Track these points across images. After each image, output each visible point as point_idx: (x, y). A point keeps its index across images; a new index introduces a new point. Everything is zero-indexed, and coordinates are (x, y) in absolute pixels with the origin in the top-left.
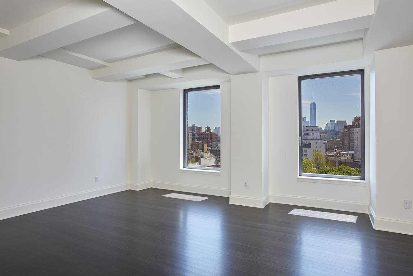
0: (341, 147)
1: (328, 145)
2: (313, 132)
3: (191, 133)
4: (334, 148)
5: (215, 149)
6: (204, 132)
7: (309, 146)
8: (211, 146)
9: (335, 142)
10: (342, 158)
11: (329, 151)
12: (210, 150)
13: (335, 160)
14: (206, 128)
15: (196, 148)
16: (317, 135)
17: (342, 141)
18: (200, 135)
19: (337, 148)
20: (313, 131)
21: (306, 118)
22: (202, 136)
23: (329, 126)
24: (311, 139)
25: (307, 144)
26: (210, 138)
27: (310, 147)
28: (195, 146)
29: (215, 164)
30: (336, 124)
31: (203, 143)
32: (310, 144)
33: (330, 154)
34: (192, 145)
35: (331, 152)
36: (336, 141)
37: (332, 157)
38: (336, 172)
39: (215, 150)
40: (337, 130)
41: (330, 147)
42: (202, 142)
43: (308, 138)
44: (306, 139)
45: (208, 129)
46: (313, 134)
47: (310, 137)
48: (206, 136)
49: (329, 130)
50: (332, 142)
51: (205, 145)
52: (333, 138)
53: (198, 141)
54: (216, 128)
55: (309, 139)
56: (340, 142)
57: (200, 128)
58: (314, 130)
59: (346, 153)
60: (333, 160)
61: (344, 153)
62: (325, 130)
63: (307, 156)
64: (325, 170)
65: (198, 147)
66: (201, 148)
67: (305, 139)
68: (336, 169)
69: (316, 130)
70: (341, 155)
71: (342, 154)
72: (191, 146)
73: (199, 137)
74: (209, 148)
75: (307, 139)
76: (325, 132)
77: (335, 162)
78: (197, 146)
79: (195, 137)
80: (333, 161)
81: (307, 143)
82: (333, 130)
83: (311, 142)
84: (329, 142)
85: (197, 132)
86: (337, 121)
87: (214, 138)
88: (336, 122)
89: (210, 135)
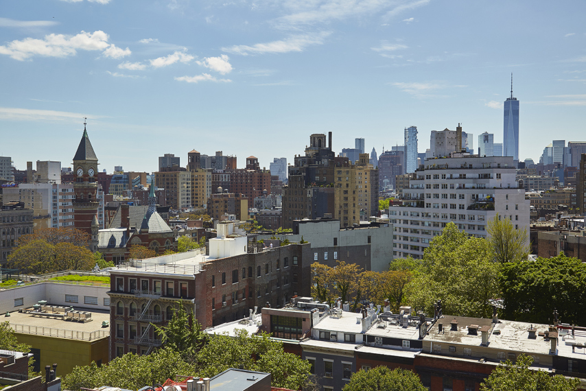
0: (574, 207)
1: (543, 202)
2: (499, 171)
3: (210, 173)
4: (557, 209)
5: (268, 211)
6: (242, 170)
7: (490, 205)
8: (259, 205)
9: (562, 195)
10: (572, 234)
11: (545, 216)
12: (255, 213)
13: (555, 239)
14: (247, 159)
15: (222, 208)
16: (509, 177)
17: (577, 192)
18: (232, 176)
19: (563, 209)
20: (499, 167)
21: (493, 135)
22: (236, 180)
23: (549, 154)
24: (495, 188)
25: (484, 201)
26: (257, 184)
27: (492, 208)
28: (217, 204)
29: (246, 253)
30: (568, 151)
31: (238, 198)
32: (491, 200)
33: (544, 225)
34: (210, 202)
35: (550, 218)
36: (564, 193)
37: (548, 232)
38: (543, 271)
39: (268, 213)
40: (570, 165)
41: (549, 207)
42: (236, 195)
43: (487, 185)
44: (482, 188)
45: (252, 163)
46: (499, 176)
47: (493, 182)
48: (247, 180)
49: (549, 165)
50: (553, 194)
51: (244, 204)
52: (556, 184)
53: (226, 192)
54: (276, 160)
55: (488, 188)
56: (574, 195)
57: (232, 161)
58: (501, 166)
59: (582, 221)
60: (548, 239)
61: (577, 222)
62: (540, 165)
63: (484, 229)
64: (517, 267)
65: (226, 207)
66: (233, 210)
67: (480, 188)
68: (544, 265)
69: (506, 165)
70: (570, 226)
71: (572, 224)
72: (208, 204)
73: (228, 183)
74: (255, 210)
75: (485, 188)
76: (540, 168)
77: (554, 243)
78: (222, 204)
79: (219, 183)
80: (549, 242)
81: (486, 197)
82: (559, 165)
83: (494, 196)
84: (547, 194)
85: (224, 171)
86: (569, 143)
87: (266, 184)
88: (566, 145)
89: (257, 178)
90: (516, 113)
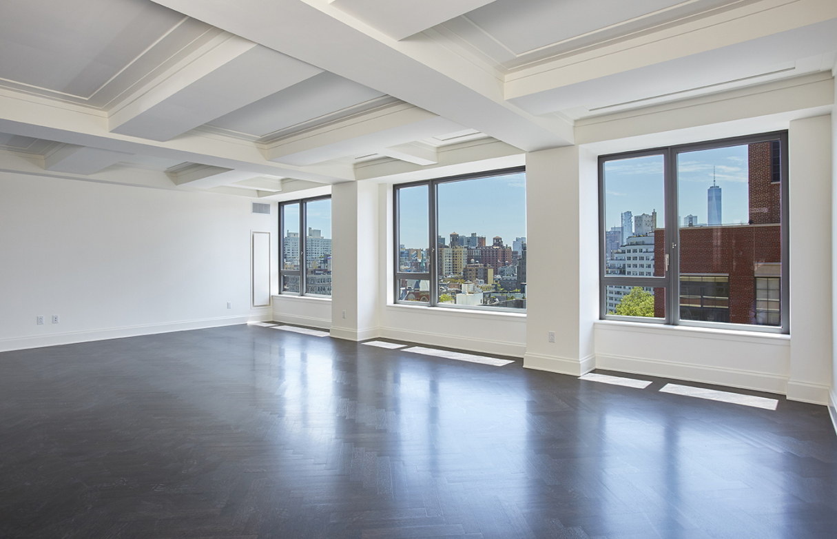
3: (466, 249)
5: (509, 278)
6: (490, 247)
8: (502, 273)
12: (499, 279)
14: (494, 239)
15: (474, 275)
18: (482, 252)
21: (696, 217)
22: (485, 254)
26: (501, 257)
28: (471, 272)
31: (486, 268)
42: (484, 266)
45: (498, 241)
48: (493, 254)
51: (491, 272)
53: (477, 263)
54: (517, 240)
57: (482, 240)
65: (477, 274)
66: (482, 276)
72: (464, 272)
73: (479, 256)
74: (499, 277)
78: (474, 272)
79: (472, 256)
85: (477, 248)
87: (508, 257)
89: (501, 252)
90: (719, 198)
